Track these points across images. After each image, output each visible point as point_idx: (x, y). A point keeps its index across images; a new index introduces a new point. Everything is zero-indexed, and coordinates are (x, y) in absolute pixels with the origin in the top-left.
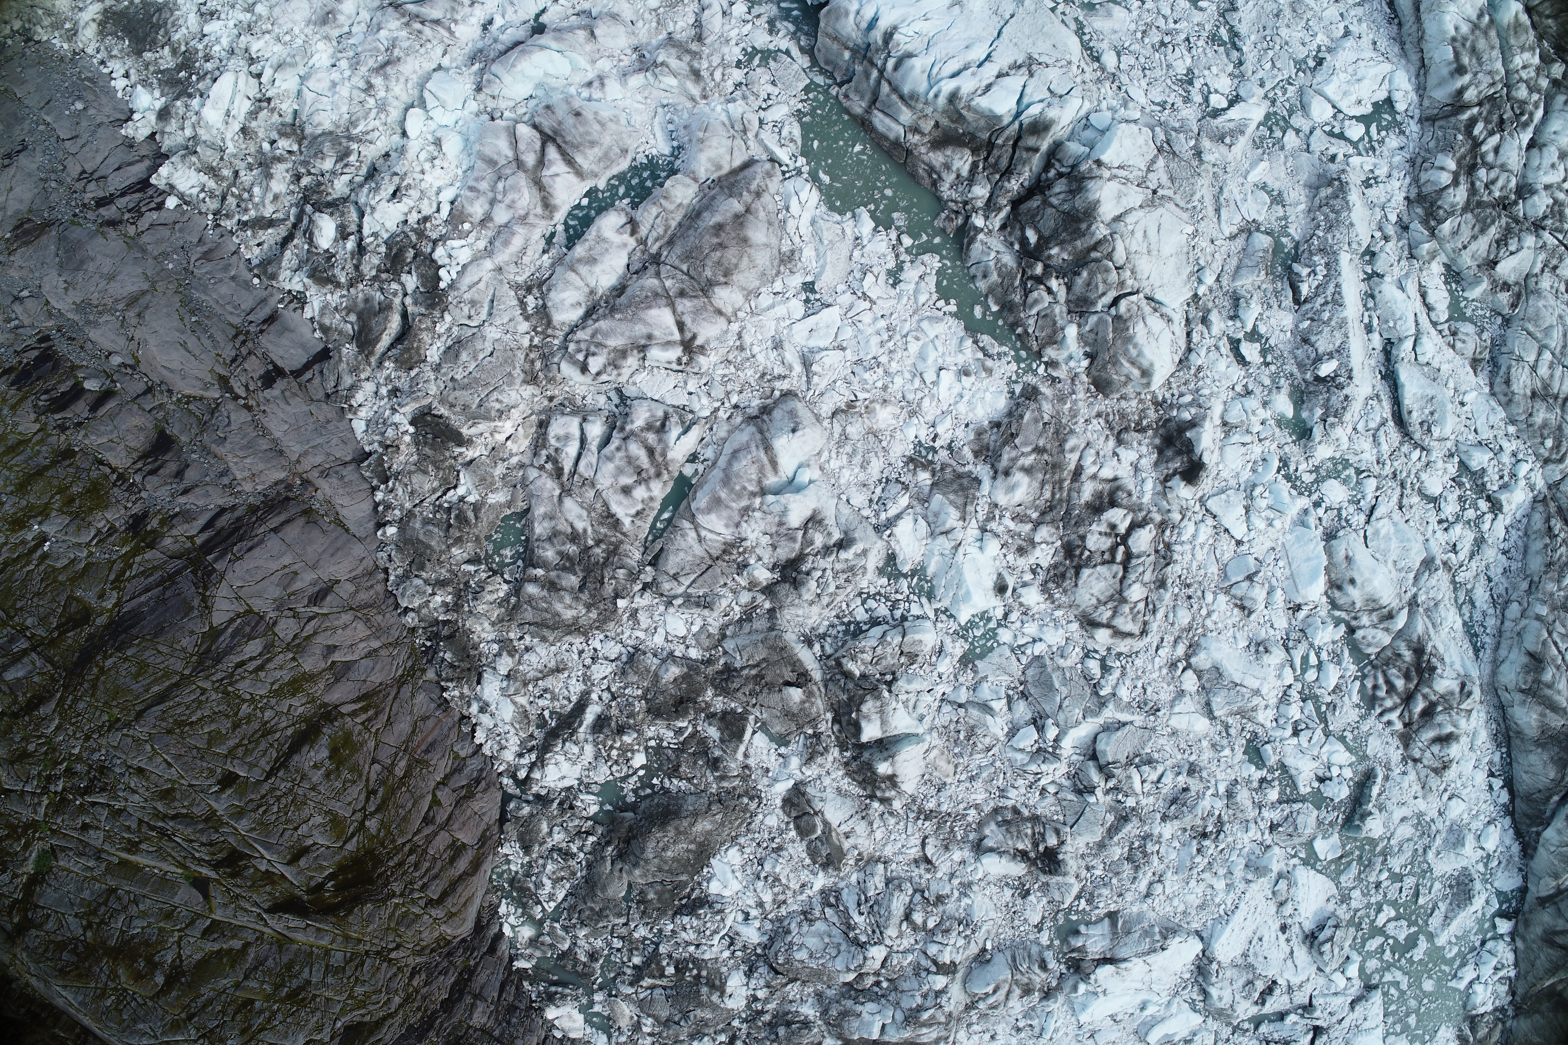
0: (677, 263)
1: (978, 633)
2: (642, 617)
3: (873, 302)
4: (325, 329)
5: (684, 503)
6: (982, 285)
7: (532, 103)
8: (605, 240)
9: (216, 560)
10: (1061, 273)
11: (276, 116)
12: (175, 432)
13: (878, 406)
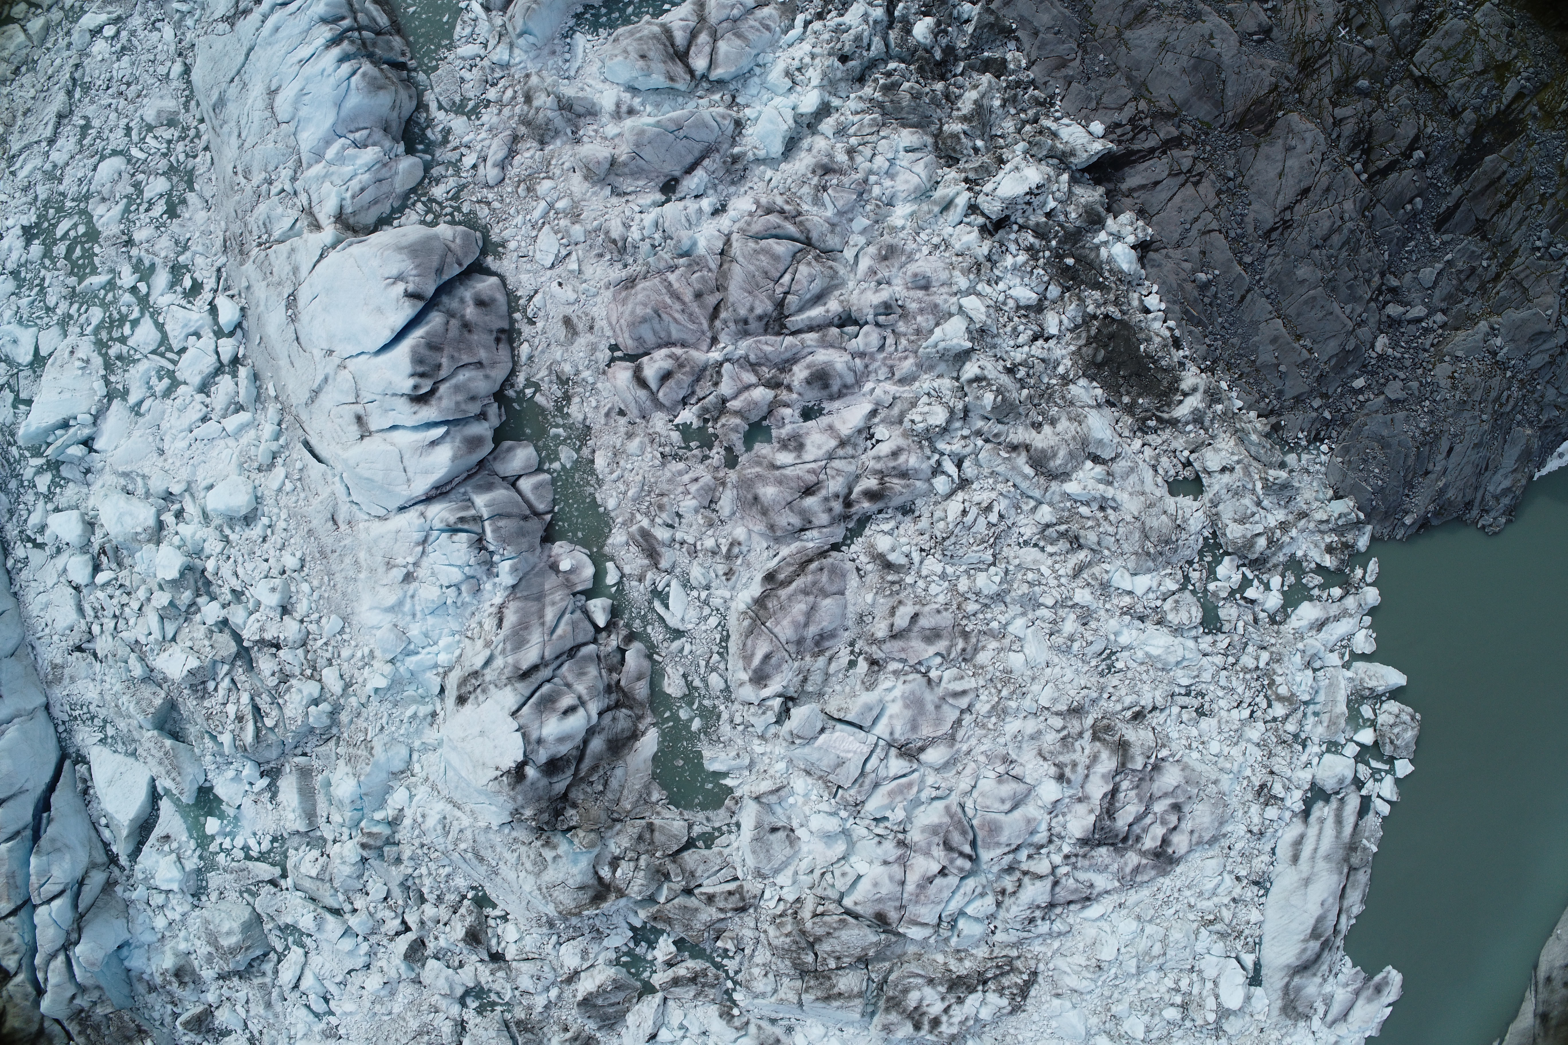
7: (691, 106)
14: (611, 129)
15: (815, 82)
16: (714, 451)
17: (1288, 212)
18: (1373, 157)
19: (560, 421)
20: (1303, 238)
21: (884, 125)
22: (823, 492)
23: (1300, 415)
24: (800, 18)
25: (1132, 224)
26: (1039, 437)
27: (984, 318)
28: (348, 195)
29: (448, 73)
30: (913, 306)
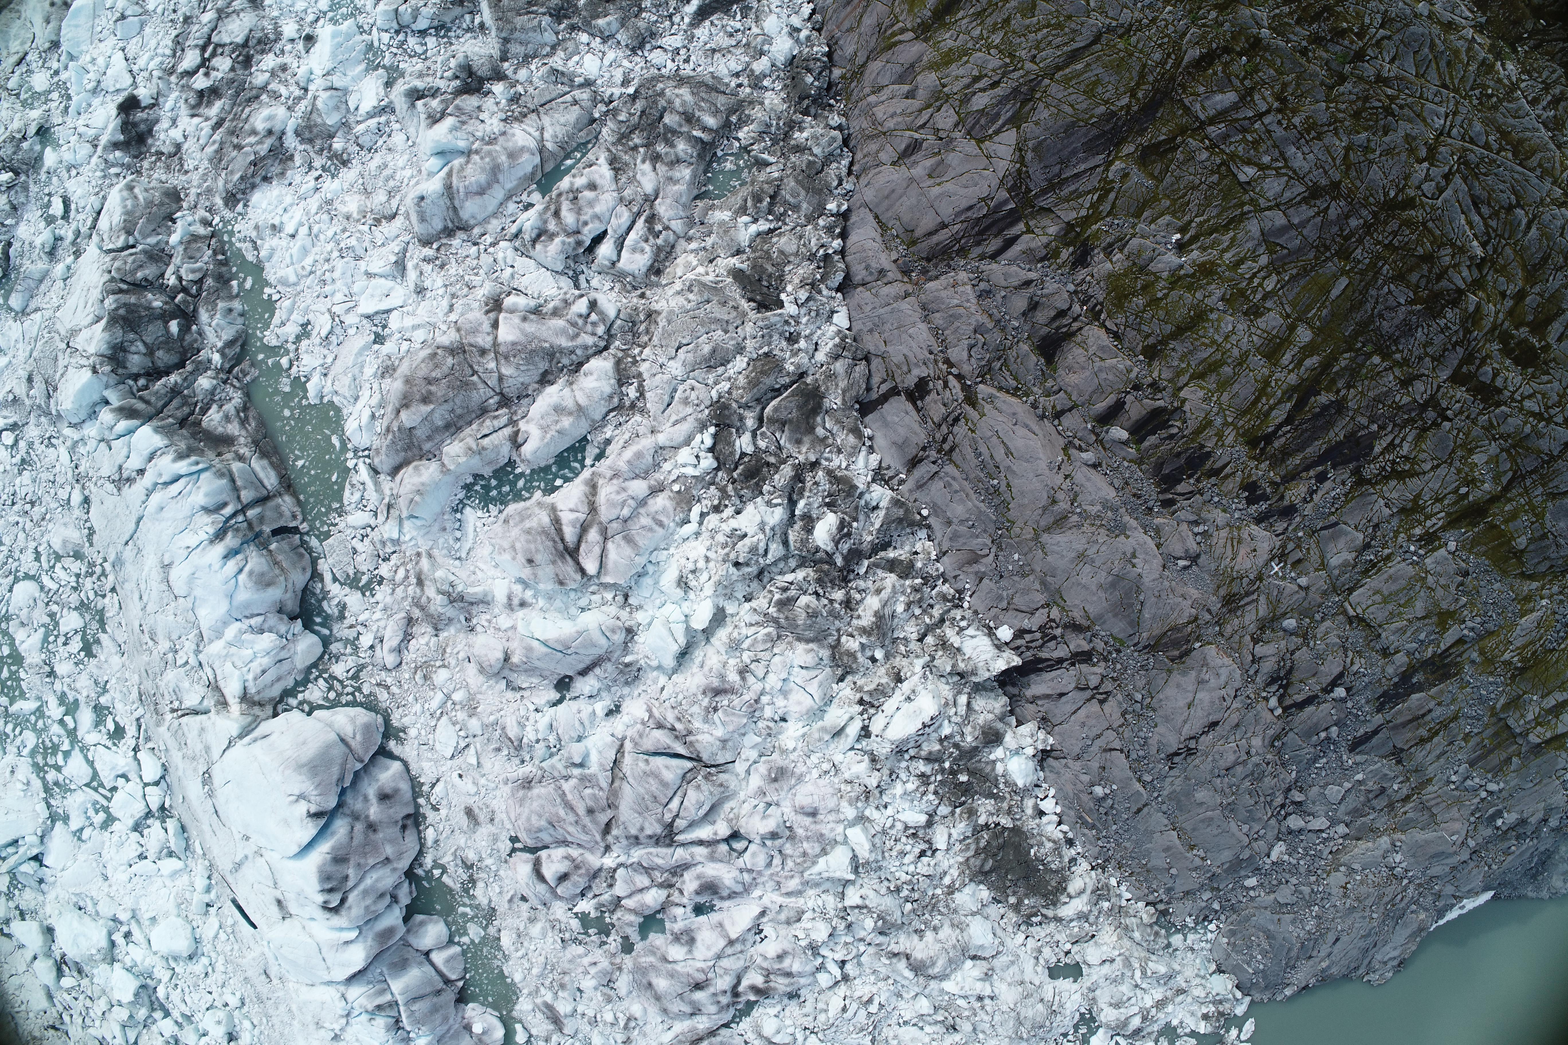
0: (481, 386)
1: (344, 10)
2: (618, 76)
3: (329, 310)
4: (856, 432)
5: (549, 167)
6: (237, 305)
7: (583, 602)
8: (542, 428)
9: (1006, 202)
10: (162, 288)
11: (859, 683)
12: (1033, 358)
13: (355, 215)
14: (504, 621)
15: (709, 589)
16: (611, 939)
17: (1193, 742)
18: (1290, 691)
19: (468, 902)
20: (1206, 767)
21: (779, 637)
22: (712, 990)
23: (1189, 904)
24: (696, 510)
25: (1032, 736)
26: (920, 945)
27: (867, 855)
28: (250, 677)
29: (341, 542)
30: (800, 832)
